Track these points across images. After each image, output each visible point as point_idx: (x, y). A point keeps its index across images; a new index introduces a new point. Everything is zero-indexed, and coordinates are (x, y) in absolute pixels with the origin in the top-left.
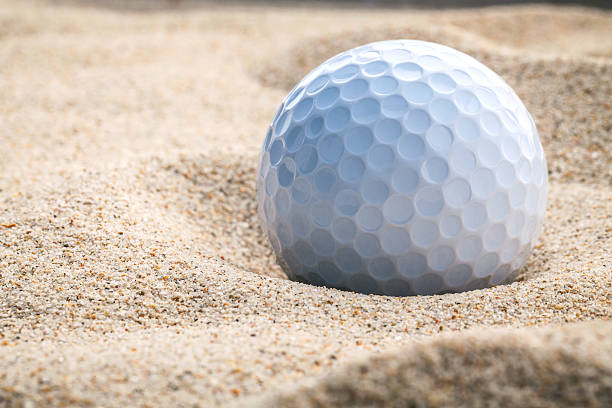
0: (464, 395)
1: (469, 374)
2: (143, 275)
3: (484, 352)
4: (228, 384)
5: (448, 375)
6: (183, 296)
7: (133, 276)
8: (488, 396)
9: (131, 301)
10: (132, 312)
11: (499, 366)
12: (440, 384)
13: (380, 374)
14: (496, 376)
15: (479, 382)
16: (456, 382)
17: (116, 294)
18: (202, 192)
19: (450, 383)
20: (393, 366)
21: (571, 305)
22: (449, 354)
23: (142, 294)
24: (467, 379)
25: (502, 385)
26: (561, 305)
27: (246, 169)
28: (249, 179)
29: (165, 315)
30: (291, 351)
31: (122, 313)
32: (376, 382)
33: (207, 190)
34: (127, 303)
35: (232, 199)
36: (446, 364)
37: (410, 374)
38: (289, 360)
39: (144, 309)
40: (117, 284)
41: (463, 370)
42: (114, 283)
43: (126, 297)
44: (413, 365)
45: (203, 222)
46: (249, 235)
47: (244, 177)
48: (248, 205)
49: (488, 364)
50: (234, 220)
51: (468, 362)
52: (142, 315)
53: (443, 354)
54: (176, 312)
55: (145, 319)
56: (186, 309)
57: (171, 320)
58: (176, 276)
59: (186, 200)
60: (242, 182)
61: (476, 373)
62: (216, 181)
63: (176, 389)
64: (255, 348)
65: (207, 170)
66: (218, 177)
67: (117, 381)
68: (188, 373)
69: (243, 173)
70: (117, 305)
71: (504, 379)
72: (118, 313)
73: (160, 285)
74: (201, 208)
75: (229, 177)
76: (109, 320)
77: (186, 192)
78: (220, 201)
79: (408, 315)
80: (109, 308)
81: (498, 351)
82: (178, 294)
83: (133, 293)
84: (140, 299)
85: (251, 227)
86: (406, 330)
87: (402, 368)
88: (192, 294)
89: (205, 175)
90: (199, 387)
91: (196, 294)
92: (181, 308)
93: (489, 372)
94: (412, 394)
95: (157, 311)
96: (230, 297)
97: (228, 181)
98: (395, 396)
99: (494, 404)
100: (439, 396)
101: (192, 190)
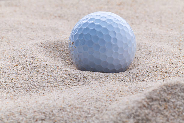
0: (174, 96)
1: (173, 91)
2: (61, 74)
3: (174, 86)
6: (73, 79)
8: (179, 96)
9: (62, 81)
10: (63, 84)
11: (179, 89)
12: (168, 94)
13: (156, 94)
14: (179, 91)
15: (176, 93)
16: (171, 93)
18: (49, 51)
20: (158, 91)
22: (168, 87)
27: (57, 44)
28: (58, 47)
29: (71, 83)
31: (62, 84)
32: (156, 95)
34: (61, 82)
35: (56, 52)
37: (162, 93)
41: (172, 90)
44: (162, 91)
45: (52, 58)
46: (62, 60)
47: (57, 46)
48: (60, 53)
49: (176, 89)
50: (58, 57)
51: (172, 89)
52: (66, 84)
53: (166, 87)
57: (73, 84)
58: (68, 74)
60: (56, 47)
61: (175, 91)
62: (51, 48)
65: (48, 45)
66: (51, 47)
67: (84, 102)
69: (56, 45)
70: (59, 83)
71: (180, 92)
73: (66, 76)
74: (51, 55)
75: (53, 46)
78: (53, 53)
80: (58, 83)
81: (177, 85)
84: (64, 80)
85: (62, 59)
87: (160, 91)
90: (102, 101)
91: (75, 78)
92: (74, 81)
93: (177, 90)
94: (164, 97)
96: (84, 77)
97: (54, 48)
98: (161, 98)
99: (180, 97)
100: (169, 97)
101: (47, 51)
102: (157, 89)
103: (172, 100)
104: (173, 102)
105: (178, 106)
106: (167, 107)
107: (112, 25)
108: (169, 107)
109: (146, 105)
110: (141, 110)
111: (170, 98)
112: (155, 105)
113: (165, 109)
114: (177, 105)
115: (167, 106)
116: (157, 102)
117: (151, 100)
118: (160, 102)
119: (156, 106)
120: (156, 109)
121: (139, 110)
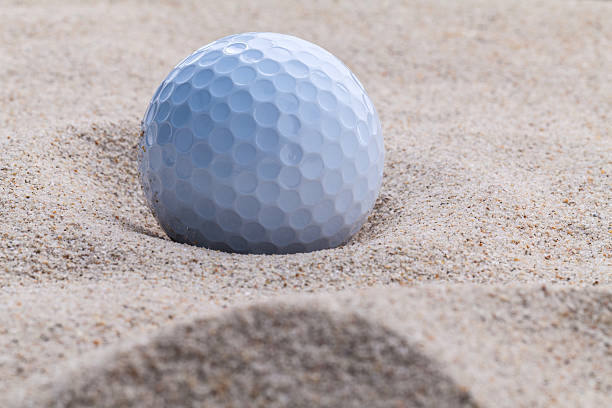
0: (272, 352)
1: (277, 334)
2: (41, 235)
3: (291, 315)
4: (91, 335)
5: (260, 335)
6: (73, 254)
7: (32, 236)
8: (292, 353)
9: (28, 258)
10: (28, 268)
11: (303, 327)
12: (252, 342)
13: (202, 334)
14: (300, 336)
15: (285, 340)
16: (265, 341)
17: (16, 252)
18: (110, 158)
19: (260, 341)
20: (214, 326)
21: (397, 265)
23: (38, 252)
24: (275, 338)
25: (304, 343)
26: (389, 265)
29: (56, 271)
30: (150, 306)
31: (20, 269)
32: (198, 339)
33: (114, 155)
34: (24, 260)
36: (258, 325)
37: (227, 334)
38: (146, 314)
39: (38, 266)
40: (17, 243)
41: (273, 330)
42: (16, 242)
43: (24, 255)
44: (230, 326)
49: (293, 325)
51: (277, 324)
52: (37, 271)
54: (65, 268)
55: (38, 275)
56: (74, 265)
57: (60, 275)
58: (68, 236)
59: (94, 164)
61: (283, 333)
62: (124, 148)
63: (47, 340)
64: (120, 303)
66: (125, 144)
68: (59, 326)
70: (15, 262)
71: (306, 338)
72: (16, 269)
73: (54, 244)
74: (108, 172)
75: (135, 143)
76: (8, 275)
77: (95, 157)
79: (259, 273)
80: (8, 265)
81: (302, 314)
82: (68, 252)
83: (30, 252)
84: (36, 257)
86: (256, 287)
87: (221, 328)
88: (80, 253)
89: (114, 142)
90: (66, 339)
91: (84, 252)
92: (70, 265)
93: (294, 332)
95: (49, 267)
96: (113, 255)
97: (134, 147)
98: (213, 352)
99: (295, 360)
100: (250, 352)
101: (101, 155)
102: (215, 319)
103: (258, 367)
104: (257, 375)
105: (269, 392)
106: (225, 388)
107: (271, 83)
108: (234, 390)
109: (142, 370)
110: (109, 384)
111: (254, 359)
112: (181, 373)
113: (214, 393)
114: (268, 385)
115: (229, 383)
116: (193, 365)
117: (172, 353)
118: (206, 367)
119: (180, 377)
120: (174, 388)
121: (102, 384)
